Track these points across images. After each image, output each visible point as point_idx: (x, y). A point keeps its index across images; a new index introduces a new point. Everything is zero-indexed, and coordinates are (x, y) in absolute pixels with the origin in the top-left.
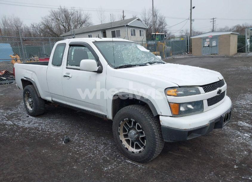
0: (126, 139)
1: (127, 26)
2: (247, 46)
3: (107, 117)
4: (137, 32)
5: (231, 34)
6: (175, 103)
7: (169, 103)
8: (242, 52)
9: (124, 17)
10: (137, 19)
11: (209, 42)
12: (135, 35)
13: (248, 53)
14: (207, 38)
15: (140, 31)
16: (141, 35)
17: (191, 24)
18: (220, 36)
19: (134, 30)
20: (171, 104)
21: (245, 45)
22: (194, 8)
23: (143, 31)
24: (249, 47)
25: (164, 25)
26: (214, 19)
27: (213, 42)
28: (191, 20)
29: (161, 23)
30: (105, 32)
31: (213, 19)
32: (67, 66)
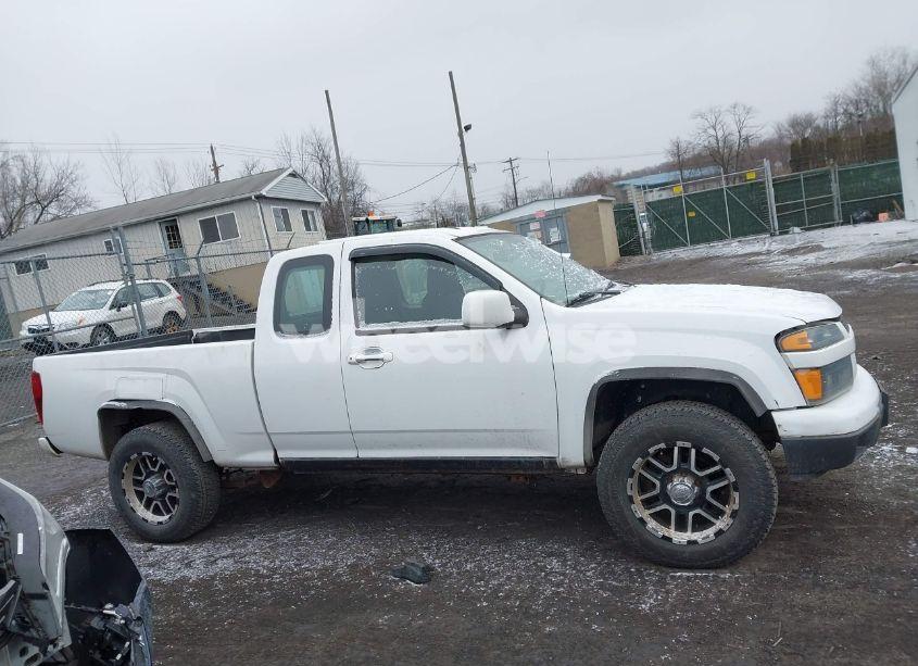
0: (652, 511)
1: (260, 198)
2: (643, 233)
3: (559, 461)
4: (295, 216)
5: (601, 201)
6: (811, 369)
7: (794, 371)
8: (634, 253)
9: (216, 169)
10: (287, 173)
11: (539, 233)
12: (288, 228)
13: (650, 253)
14: (532, 219)
15: (305, 214)
16: (308, 228)
17: (468, 179)
18: (568, 209)
19: (285, 212)
20: (800, 374)
21: (637, 231)
22: (468, 128)
23: (312, 213)
24: (648, 236)
25: (357, 191)
26: (515, 163)
27: (552, 230)
28: (467, 168)
29: (347, 185)
30: (172, 227)
31: (510, 161)
32: (357, 326)
